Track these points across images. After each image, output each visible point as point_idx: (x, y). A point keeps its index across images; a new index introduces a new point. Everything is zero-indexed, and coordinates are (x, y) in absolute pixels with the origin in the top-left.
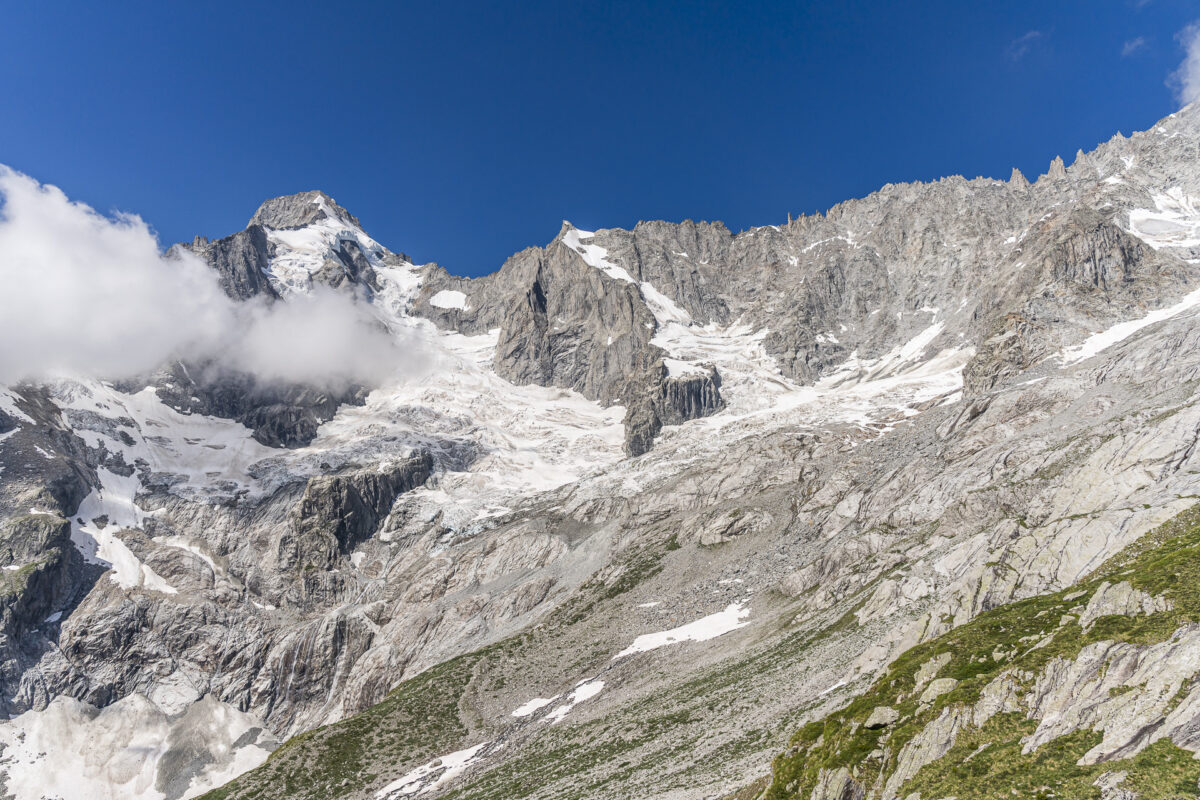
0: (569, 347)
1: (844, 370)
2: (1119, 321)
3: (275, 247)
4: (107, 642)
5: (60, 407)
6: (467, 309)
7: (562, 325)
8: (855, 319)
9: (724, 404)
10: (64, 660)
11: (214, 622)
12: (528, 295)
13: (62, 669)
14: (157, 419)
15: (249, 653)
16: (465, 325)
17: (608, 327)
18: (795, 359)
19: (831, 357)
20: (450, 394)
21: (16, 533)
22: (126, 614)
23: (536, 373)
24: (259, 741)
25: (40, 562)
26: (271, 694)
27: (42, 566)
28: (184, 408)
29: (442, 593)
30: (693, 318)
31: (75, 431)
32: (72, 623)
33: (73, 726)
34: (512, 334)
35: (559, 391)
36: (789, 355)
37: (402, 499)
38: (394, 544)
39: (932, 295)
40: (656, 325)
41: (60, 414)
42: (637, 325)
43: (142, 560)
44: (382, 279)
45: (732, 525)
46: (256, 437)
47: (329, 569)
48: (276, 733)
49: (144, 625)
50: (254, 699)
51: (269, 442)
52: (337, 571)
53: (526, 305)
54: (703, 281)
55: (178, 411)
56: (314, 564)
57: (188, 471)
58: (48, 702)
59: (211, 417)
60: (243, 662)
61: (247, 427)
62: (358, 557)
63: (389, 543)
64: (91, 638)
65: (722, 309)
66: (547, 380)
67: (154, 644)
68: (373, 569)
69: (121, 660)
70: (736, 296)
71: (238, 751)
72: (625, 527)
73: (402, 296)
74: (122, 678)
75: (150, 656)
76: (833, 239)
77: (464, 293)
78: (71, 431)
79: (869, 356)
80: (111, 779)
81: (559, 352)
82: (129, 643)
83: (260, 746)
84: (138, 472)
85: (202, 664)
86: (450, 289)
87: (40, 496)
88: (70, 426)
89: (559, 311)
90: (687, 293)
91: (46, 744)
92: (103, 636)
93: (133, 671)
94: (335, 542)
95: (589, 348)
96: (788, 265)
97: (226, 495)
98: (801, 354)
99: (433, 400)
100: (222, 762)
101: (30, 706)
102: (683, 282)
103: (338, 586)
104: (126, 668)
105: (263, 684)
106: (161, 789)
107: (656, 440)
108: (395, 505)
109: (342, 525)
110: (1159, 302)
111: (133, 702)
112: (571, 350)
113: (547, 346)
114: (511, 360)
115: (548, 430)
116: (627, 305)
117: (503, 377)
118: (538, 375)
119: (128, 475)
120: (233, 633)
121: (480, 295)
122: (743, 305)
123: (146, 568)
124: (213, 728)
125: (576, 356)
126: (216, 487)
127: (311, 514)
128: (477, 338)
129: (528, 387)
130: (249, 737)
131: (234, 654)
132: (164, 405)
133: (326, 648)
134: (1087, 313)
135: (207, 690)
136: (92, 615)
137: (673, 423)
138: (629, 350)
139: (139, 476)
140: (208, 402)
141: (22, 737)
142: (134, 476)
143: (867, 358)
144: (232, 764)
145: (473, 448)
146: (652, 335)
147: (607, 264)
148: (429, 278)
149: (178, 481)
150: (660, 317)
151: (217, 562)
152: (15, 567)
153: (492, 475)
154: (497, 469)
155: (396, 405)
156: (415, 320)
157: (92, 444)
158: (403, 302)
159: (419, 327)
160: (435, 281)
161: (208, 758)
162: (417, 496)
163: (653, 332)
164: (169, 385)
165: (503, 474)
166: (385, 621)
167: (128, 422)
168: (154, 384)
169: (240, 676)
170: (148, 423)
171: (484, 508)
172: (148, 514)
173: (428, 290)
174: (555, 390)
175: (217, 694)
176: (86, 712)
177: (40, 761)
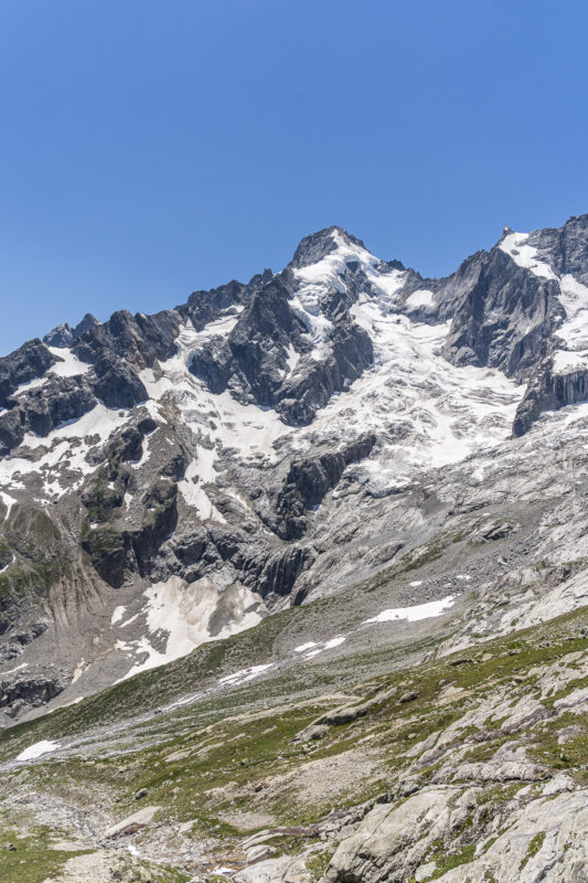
0: (498, 335)
3: (299, 282)
4: (194, 549)
5: (180, 409)
6: (432, 305)
7: (494, 318)
11: (242, 541)
12: (470, 296)
14: (229, 410)
15: (257, 560)
16: (430, 318)
17: (528, 318)
20: (404, 380)
21: (153, 492)
22: (201, 535)
23: (472, 357)
24: (258, 610)
25: (162, 506)
26: (268, 584)
27: (163, 510)
28: (244, 402)
29: (349, 540)
31: (187, 424)
32: (178, 539)
33: (178, 592)
34: (458, 326)
37: (349, 469)
38: (340, 499)
41: (180, 414)
42: (547, 318)
43: (212, 502)
45: (492, 531)
46: (281, 419)
47: (299, 516)
48: (267, 606)
49: (210, 542)
50: (258, 586)
51: (288, 423)
52: (304, 516)
55: (241, 404)
56: (292, 512)
57: (241, 445)
58: (168, 578)
59: (259, 406)
60: (254, 566)
61: (277, 412)
62: (317, 508)
63: (336, 499)
64: (185, 547)
66: (480, 363)
68: (324, 516)
69: (199, 559)
71: (247, 614)
72: (451, 514)
73: (388, 300)
74: (199, 569)
75: (213, 558)
77: (432, 291)
78: (184, 424)
80: (188, 622)
81: (492, 341)
82: (203, 550)
83: (258, 613)
84: (216, 447)
85: (236, 564)
86: (422, 290)
87: (164, 470)
88: (184, 421)
89: (493, 306)
91: (165, 599)
92: (190, 547)
93: (204, 565)
94: (303, 499)
95: (511, 337)
97: (258, 461)
99: (393, 385)
100: (237, 620)
101: (160, 579)
103: (306, 524)
104: (201, 563)
105: (263, 579)
106: (208, 630)
107: (534, 423)
108: (345, 472)
109: (308, 488)
111: (204, 582)
112: (499, 338)
113: (481, 335)
114: (455, 348)
115: (465, 408)
116: (543, 300)
117: (449, 361)
118: (474, 359)
119: (211, 449)
120: (251, 548)
121: (442, 294)
123: (214, 507)
124: (237, 600)
125: (502, 343)
126: (253, 456)
127: (292, 482)
128: (438, 327)
129: (465, 368)
130: (252, 608)
131: (250, 560)
132: (234, 401)
133: (291, 565)
135: (237, 579)
136: (187, 534)
137: (551, 409)
139: (217, 449)
140: (257, 396)
141: (156, 595)
142: (214, 449)
144: (243, 622)
145: (406, 427)
146: (558, 327)
147: (534, 262)
148: (408, 281)
149: (235, 453)
150: (571, 308)
151: (248, 505)
152: (153, 510)
153: (411, 449)
154: (417, 445)
155: (369, 391)
156: (395, 317)
157: (195, 431)
158: (389, 304)
159: (398, 322)
160: (411, 284)
161: (232, 616)
162: (360, 466)
163: (560, 323)
164: (237, 388)
165: (419, 449)
166: (321, 552)
167: (213, 414)
168: (230, 388)
169: (252, 573)
170: (225, 414)
171: (395, 477)
172: (219, 474)
173: (406, 292)
174: (486, 370)
175: (242, 581)
176: (183, 585)
177: (162, 609)
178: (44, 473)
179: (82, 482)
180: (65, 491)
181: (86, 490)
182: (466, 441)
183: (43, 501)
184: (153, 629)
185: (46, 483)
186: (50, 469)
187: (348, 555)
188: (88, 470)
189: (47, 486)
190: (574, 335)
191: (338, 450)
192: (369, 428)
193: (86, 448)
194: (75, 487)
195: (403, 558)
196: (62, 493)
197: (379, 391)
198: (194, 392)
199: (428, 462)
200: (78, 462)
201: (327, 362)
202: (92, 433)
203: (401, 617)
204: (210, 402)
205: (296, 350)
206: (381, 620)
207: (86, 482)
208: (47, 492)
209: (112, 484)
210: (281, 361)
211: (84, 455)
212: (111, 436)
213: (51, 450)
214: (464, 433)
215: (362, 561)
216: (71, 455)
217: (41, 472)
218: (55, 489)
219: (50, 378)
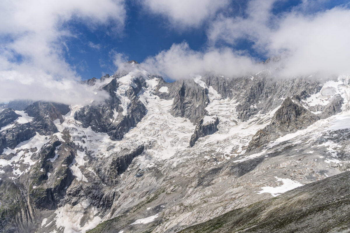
0: (188, 106)
1: (256, 117)
2: (289, 133)
3: (118, 84)
4: (75, 193)
5: (71, 135)
6: (168, 92)
7: (187, 100)
8: (264, 99)
9: (217, 130)
10: (68, 197)
11: (94, 189)
12: (179, 92)
13: (67, 198)
14: (90, 135)
15: (99, 196)
16: (167, 97)
17: (198, 101)
18: (243, 113)
19: (253, 112)
20: (156, 123)
21: (59, 171)
22: (78, 187)
23: (180, 114)
24: (99, 215)
25: (63, 177)
26: (103, 205)
28: (97, 131)
29: (132, 188)
30: (222, 97)
31: (73, 141)
32: (69, 189)
33: (68, 210)
34: (175, 102)
35: (185, 119)
36: (242, 112)
37: (134, 159)
38: (130, 171)
39: (284, 94)
40: (209, 102)
41: (71, 137)
42: (203, 103)
43: (83, 174)
44: (148, 84)
45: (173, 189)
46: (110, 138)
47: (115, 179)
48: (103, 213)
49: (81, 189)
50: (100, 206)
51: (113, 139)
52: (117, 179)
53: (179, 95)
54: (227, 85)
55: (95, 132)
56: (113, 177)
57: (94, 150)
58: (65, 205)
59: (102, 133)
60: (98, 198)
61: (109, 135)
62: (122, 175)
63: (129, 171)
64: (72, 192)
65: (231, 93)
66: (182, 116)
67: (83, 193)
68: (124, 178)
69: (77, 196)
70: (235, 89)
71: (95, 217)
72: (164, 180)
73: (152, 89)
74: (77, 200)
75: (82, 196)
76: (265, 70)
77: (168, 87)
78: (72, 142)
79: (263, 113)
80: (72, 222)
81: (186, 108)
82: (79, 193)
83: (99, 216)
84: (85, 150)
85: (91, 198)
86: (164, 86)
87: (64, 162)
88: (72, 140)
89: (187, 95)
90: (222, 89)
91: (63, 214)
92: (74, 192)
93: (79, 199)
94: (117, 172)
95: (193, 107)
96: (250, 80)
97: (101, 156)
98: (245, 112)
99: (152, 125)
100: (91, 220)
101: (62, 206)
102: (221, 86)
103: (117, 182)
104: (78, 198)
105: (101, 203)
106: (80, 225)
107: (196, 142)
108: (132, 161)
109: (119, 168)
110: (301, 128)
111: (79, 205)
112: (189, 108)
113: (183, 106)
114: (175, 110)
115: (176, 134)
116: (202, 96)
117: (172, 115)
118: (181, 114)
119: (83, 151)
120: (97, 191)
121: (171, 88)
122: (236, 93)
123: (83, 176)
124: (91, 212)
125: (190, 109)
126: (99, 154)
127: (113, 166)
128: (169, 101)
129: (178, 118)
130: (97, 215)
131: (97, 196)
132: (93, 131)
133: (112, 197)
134: (281, 130)
135: (92, 203)
136: (72, 187)
137: (202, 137)
138: (201, 109)
139: (85, 152)
140: (102, 129)
141: (60, 212)
142: (84, 152)
143: (262, 114)
144: (93, 220)
145: (155, 142)
146: (206, 106)
147: (201, 81)
148: (160, 83)
149: (92, 153)
150: (211, 98)
151: (97, 174)
152: (59, 178)
153: (156, 152)
154: (158, 149)
155: (143, 127)
156: (155, 96)
157: (77, 144)
158: (152, 91)
159: (156, 98)
160: (161, 84)
161: (89, 218)
162: (138, 158)
163: (207, 104)
164: (94, 126)
165: (158, 151)
166: (122, 192)
167: (84, 137)
168: (91, 125)
169: (98, 201)
170: (89, 136)
171: (149, 163)
172: (85, 162)
173: (159, 87)
174: (184, 119)
175: (93, 204)
176: (71, 207)
177: (62, 218)
178: (13, 165)
179: (29, 169)
180: (22, 173)
181: (31, 172)
182: (175, 148)
183: (13, 178)
184: (58, 227)
185: (14, 170)
186: (16, 164)
187: (130, 195)
188: (32, 163)
189: (14, 172)
190: (211, 109)
191: (130, 153)
192: (142, 143)
193: (31, 154)
194: (27, 171)
195: (147, 198)
196: (21, 174)
197: (147, 127)
198: (77, 128)
199: (161, 157)
200: (28, 160)
201: (128, 116)
202: (33, 147)
203: (142, 222)
204: (83, 132)
205: (117, 111)
206: (135, 224)
207: (31, 169)
208: (14, 174)
209: (42, 169)
210: (111, 115)
211: (30, 157)
212: (42, 148)
213: (16, 155)
214: (174, 145)
215: (135, 197)
216: (25, 157)
217: (11, 165)
218: (18, 172)
219: (15, 124)
